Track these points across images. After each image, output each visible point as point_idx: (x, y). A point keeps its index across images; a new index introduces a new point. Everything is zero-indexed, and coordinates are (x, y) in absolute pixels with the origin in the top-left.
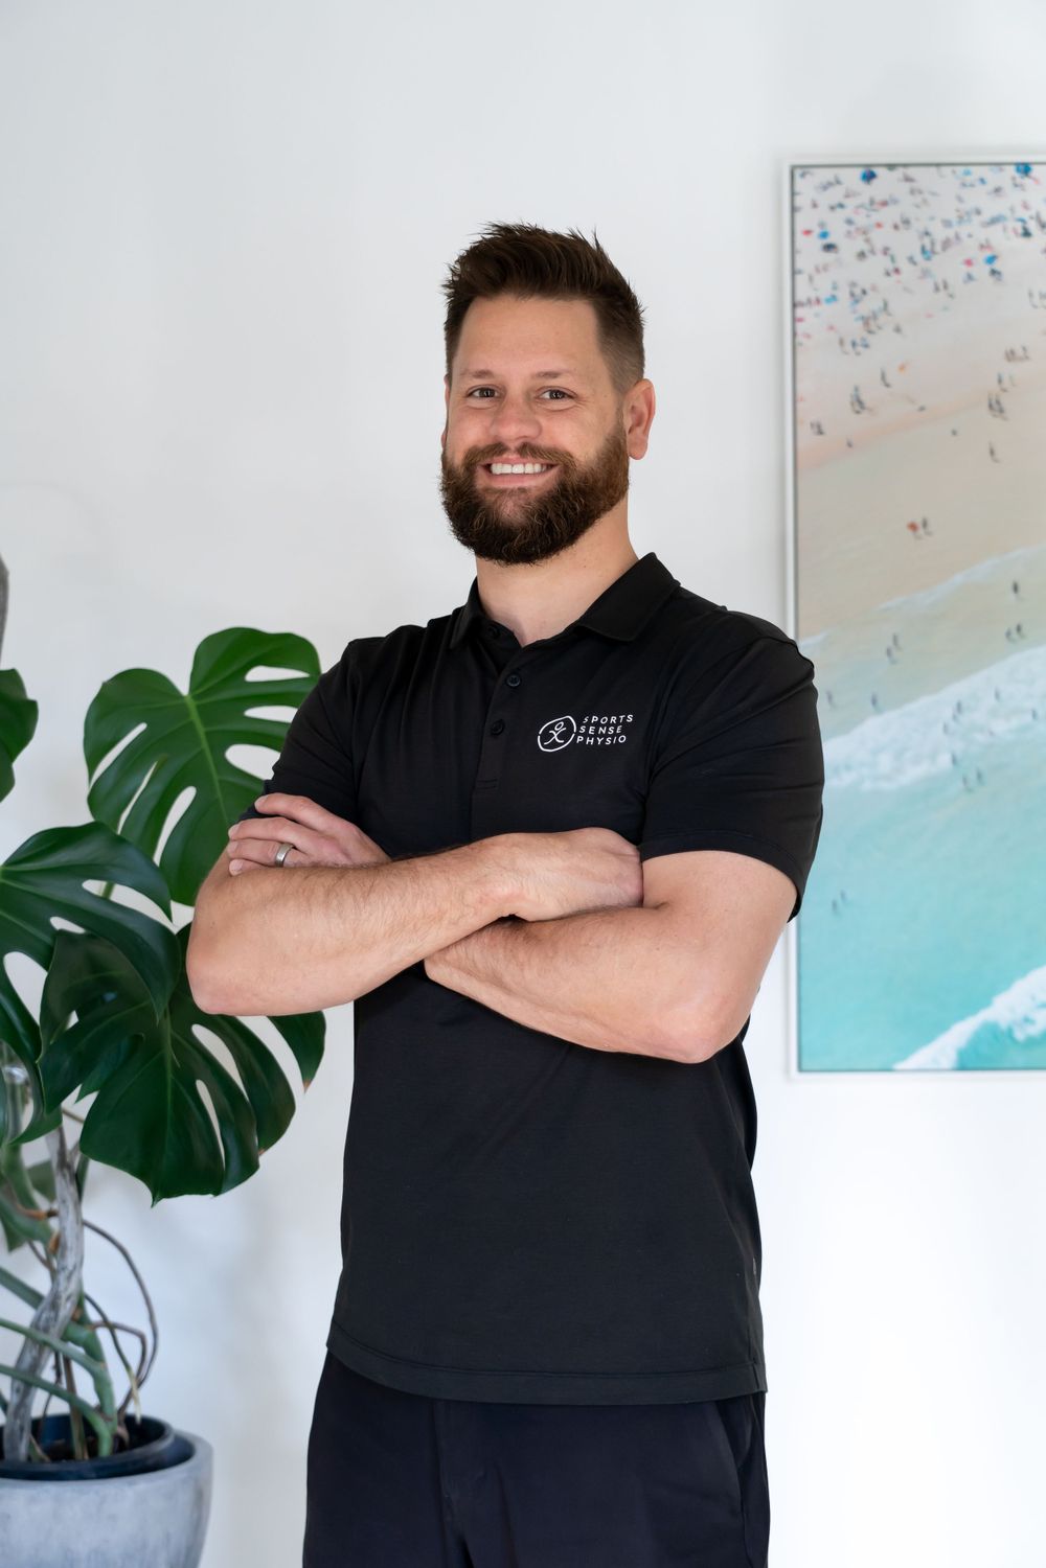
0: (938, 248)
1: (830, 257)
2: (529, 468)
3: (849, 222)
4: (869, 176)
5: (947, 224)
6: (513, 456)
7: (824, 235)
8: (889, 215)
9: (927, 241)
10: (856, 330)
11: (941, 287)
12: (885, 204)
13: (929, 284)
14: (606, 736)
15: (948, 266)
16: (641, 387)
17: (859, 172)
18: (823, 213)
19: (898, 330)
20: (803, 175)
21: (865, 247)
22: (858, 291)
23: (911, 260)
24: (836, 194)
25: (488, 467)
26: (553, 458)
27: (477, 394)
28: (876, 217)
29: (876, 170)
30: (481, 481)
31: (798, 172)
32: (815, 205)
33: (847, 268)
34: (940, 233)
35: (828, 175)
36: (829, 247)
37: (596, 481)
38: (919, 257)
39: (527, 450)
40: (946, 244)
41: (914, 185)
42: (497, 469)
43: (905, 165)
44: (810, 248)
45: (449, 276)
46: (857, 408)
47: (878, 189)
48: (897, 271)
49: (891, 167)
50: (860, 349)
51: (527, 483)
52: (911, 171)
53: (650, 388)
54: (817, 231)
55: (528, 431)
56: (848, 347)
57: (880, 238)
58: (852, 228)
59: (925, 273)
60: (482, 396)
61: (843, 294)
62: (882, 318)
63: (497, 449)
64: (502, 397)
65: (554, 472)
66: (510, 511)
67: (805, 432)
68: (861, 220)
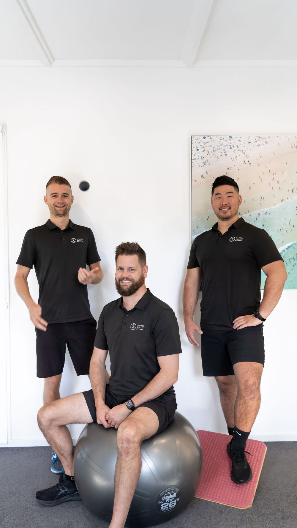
0: (216, 150)
1: (198, 151)
2: (128, 281)
3: (201, 146)
4: (205, 138)
5: (218, 146)
6: (126, 280)
7: (197, 148)
8: (208, 145)
9: (214, 149)
10: (202, 164)
11: (217, 157)
12: (207, 142)
13: (215, 156)
14: (140, 328)
15: (218, 153)
16: (146, 266)
17: (203, 137)
18: (197, 144)
19: (209, 164)
20: (193, 137)
21: (204, 150)
22: (202, 157)
23: (211, 152)
24: (199, 141)
25: (122, 281)
26: (132, 280)
27: (120, 269)
28: (205, 145)
29: (205, 137)
30: (121, 284)
31: (192, 137)
32: (195, 143)
33: (201, 154)
34: (216, 148)
35: (198, 137)
36: (198, 150)
37: (138, 283)
38: (213, 152)
39: (127, 279)
40: (217, 150)
41: (212, 139)
42: (123, 281)
43: (211, 136)
44: (194, 150)
45: (116, 249)
46: (202, 177)
47: (206, 140)
48: (209, 154)
49: (208, 136)
50: (203, 167)
51: (128, 284)
52: (211, 137)
53: (147, 267)
54: (196, 147)
55: (128, 276)
56: (201, 167)
57: (206, 148)
58: (202, 147)
59: (214, 154)
60: (121, 270)
61: (200, 158)
62: (207, 162)
63: (123, 279)
64: (124, 270)
65: (132, 282)
66: (125, 288)
67: (193, 181)
68: (203, 145)
